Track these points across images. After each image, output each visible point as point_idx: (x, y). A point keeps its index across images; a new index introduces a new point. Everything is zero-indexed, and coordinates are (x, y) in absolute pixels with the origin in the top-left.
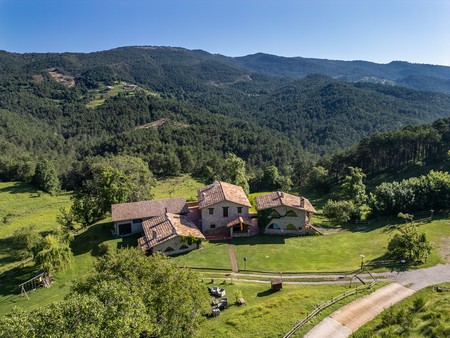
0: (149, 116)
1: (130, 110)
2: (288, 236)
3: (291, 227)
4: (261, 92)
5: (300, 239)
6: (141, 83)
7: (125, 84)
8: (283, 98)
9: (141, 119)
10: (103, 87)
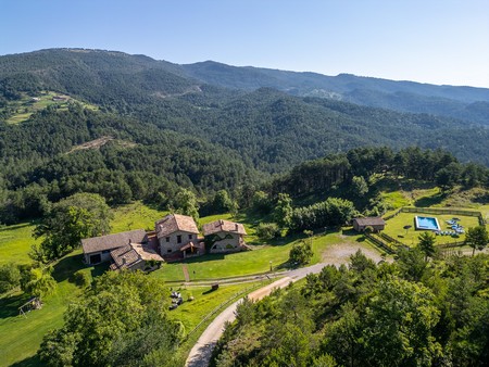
0: (88, 134)
1: (64, 127)
2: (227, 253)
3: (229, 246)
4: (212, 106)
5: (235, 255)
6: (74, 93)
7: (54, 94)
8: (235, 113)
9: (79, 138)
10: (27, 98)
